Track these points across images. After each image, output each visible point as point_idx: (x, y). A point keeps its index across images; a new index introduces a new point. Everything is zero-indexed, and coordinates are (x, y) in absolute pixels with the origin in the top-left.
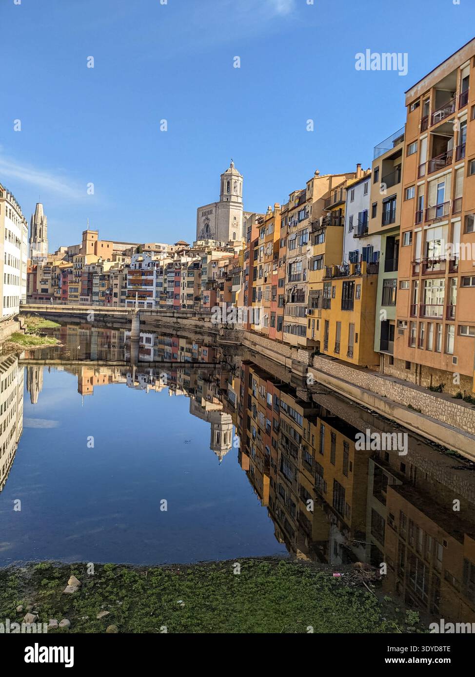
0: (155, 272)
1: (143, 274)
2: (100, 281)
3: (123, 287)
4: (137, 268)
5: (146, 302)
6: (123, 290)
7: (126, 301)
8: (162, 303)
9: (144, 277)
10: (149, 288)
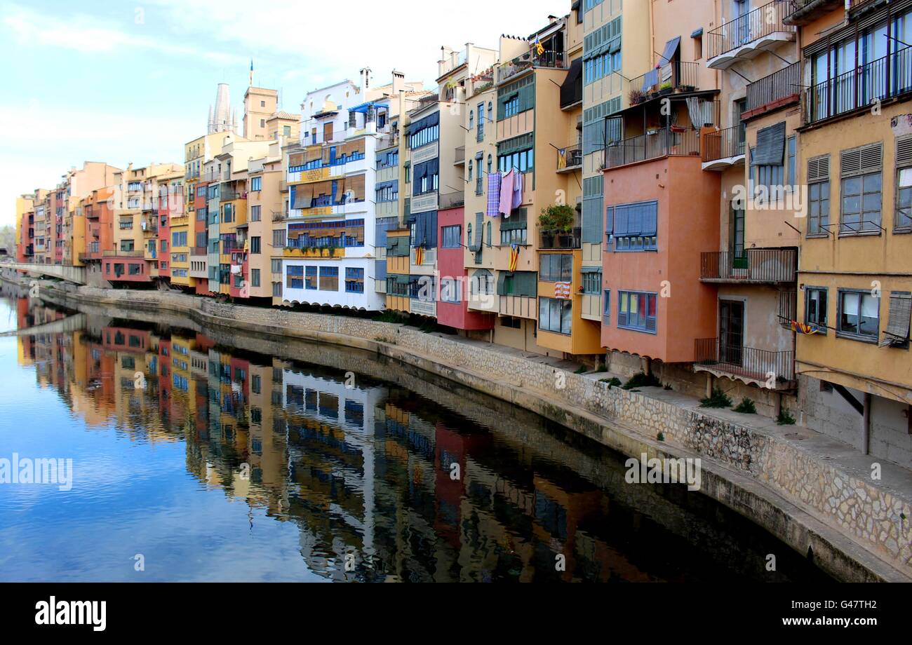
0: (371, 146)
1: (334, 161)
2: (223, 204)
3: (278, 219)
4: (320, 139)
5: (342, 266)
6: (278, 226)
7: (285, 264)
8: (397, 267)
9: (336, 172)
10: (349, 210)
